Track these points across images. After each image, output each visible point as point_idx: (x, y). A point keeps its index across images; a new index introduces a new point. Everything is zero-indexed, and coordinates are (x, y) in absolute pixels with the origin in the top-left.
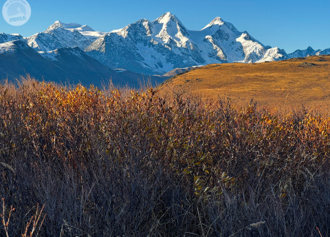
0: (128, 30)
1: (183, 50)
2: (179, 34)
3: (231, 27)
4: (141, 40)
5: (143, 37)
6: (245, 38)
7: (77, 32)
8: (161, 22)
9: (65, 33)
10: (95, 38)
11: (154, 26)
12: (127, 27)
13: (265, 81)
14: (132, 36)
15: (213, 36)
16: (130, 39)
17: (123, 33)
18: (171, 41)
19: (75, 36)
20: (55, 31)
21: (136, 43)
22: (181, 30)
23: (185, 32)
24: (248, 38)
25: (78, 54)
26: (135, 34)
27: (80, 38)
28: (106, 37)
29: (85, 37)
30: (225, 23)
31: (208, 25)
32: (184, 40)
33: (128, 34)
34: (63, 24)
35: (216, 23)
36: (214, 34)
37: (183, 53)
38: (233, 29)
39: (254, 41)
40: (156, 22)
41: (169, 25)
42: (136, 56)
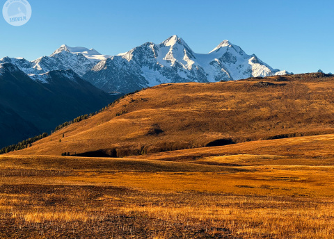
0: (134, 53)
1: (189, 74)
2: (185, 57)
3: (239, 50)
4: (146, 63)
5: (149, 60)
6: (253, 61)
7: (81, 55)
8: (167, 44)
9: (69, 57)
10: (98, 61)
11: (159, 49)
12: (132, 50)
13: (214, 100)
14: (138, 60)
15: (220, 59)
16: (135, 62)
17: (128, 56)
18: (177, 64)
19: (80, 59)
20: (59, 54)
21: (141, 66)
22: (187, 54)
23: (191, 55)
24: (256, 61)
25: (70, 77)
26: (141, 57)
27: (84, 62)
28: (108, 60)
29: (89, 60)
30: (232, 46)
31: (216, 49)
32: (190, 63)
33: (133, 57)
34: (69, 47)
35: (223, 45)
36: (221, 57)
37: (188, 76)
38: (241, 52)
39: (261, 64)
40: (162, 45)
41: (175, 48)
42: (141, 79)
